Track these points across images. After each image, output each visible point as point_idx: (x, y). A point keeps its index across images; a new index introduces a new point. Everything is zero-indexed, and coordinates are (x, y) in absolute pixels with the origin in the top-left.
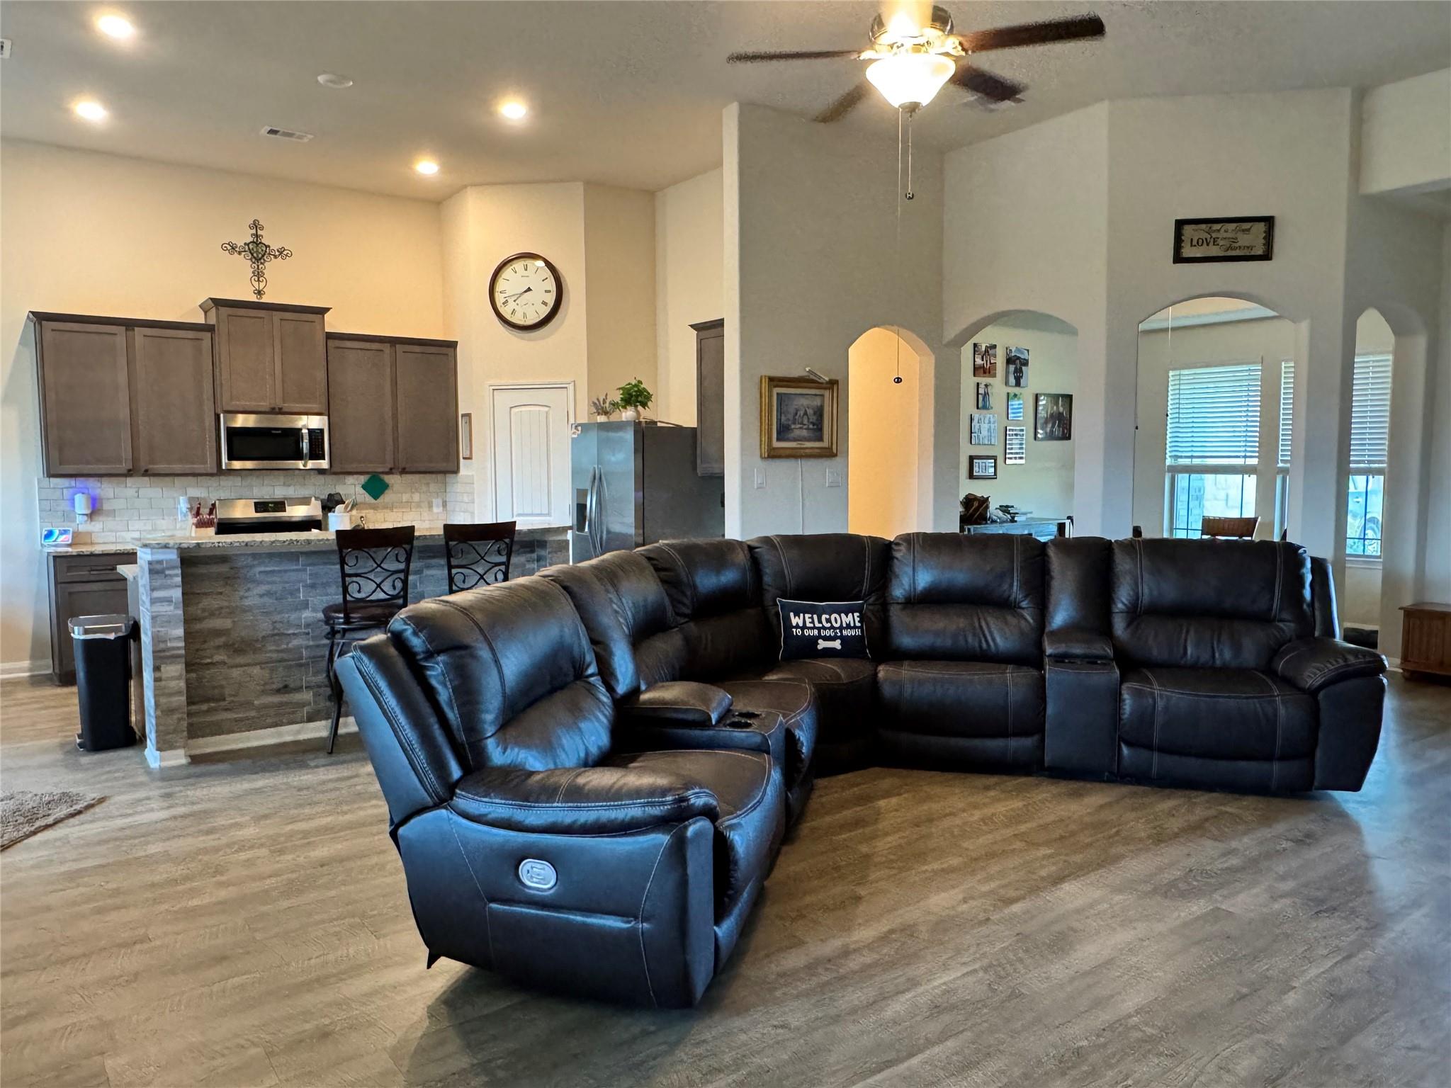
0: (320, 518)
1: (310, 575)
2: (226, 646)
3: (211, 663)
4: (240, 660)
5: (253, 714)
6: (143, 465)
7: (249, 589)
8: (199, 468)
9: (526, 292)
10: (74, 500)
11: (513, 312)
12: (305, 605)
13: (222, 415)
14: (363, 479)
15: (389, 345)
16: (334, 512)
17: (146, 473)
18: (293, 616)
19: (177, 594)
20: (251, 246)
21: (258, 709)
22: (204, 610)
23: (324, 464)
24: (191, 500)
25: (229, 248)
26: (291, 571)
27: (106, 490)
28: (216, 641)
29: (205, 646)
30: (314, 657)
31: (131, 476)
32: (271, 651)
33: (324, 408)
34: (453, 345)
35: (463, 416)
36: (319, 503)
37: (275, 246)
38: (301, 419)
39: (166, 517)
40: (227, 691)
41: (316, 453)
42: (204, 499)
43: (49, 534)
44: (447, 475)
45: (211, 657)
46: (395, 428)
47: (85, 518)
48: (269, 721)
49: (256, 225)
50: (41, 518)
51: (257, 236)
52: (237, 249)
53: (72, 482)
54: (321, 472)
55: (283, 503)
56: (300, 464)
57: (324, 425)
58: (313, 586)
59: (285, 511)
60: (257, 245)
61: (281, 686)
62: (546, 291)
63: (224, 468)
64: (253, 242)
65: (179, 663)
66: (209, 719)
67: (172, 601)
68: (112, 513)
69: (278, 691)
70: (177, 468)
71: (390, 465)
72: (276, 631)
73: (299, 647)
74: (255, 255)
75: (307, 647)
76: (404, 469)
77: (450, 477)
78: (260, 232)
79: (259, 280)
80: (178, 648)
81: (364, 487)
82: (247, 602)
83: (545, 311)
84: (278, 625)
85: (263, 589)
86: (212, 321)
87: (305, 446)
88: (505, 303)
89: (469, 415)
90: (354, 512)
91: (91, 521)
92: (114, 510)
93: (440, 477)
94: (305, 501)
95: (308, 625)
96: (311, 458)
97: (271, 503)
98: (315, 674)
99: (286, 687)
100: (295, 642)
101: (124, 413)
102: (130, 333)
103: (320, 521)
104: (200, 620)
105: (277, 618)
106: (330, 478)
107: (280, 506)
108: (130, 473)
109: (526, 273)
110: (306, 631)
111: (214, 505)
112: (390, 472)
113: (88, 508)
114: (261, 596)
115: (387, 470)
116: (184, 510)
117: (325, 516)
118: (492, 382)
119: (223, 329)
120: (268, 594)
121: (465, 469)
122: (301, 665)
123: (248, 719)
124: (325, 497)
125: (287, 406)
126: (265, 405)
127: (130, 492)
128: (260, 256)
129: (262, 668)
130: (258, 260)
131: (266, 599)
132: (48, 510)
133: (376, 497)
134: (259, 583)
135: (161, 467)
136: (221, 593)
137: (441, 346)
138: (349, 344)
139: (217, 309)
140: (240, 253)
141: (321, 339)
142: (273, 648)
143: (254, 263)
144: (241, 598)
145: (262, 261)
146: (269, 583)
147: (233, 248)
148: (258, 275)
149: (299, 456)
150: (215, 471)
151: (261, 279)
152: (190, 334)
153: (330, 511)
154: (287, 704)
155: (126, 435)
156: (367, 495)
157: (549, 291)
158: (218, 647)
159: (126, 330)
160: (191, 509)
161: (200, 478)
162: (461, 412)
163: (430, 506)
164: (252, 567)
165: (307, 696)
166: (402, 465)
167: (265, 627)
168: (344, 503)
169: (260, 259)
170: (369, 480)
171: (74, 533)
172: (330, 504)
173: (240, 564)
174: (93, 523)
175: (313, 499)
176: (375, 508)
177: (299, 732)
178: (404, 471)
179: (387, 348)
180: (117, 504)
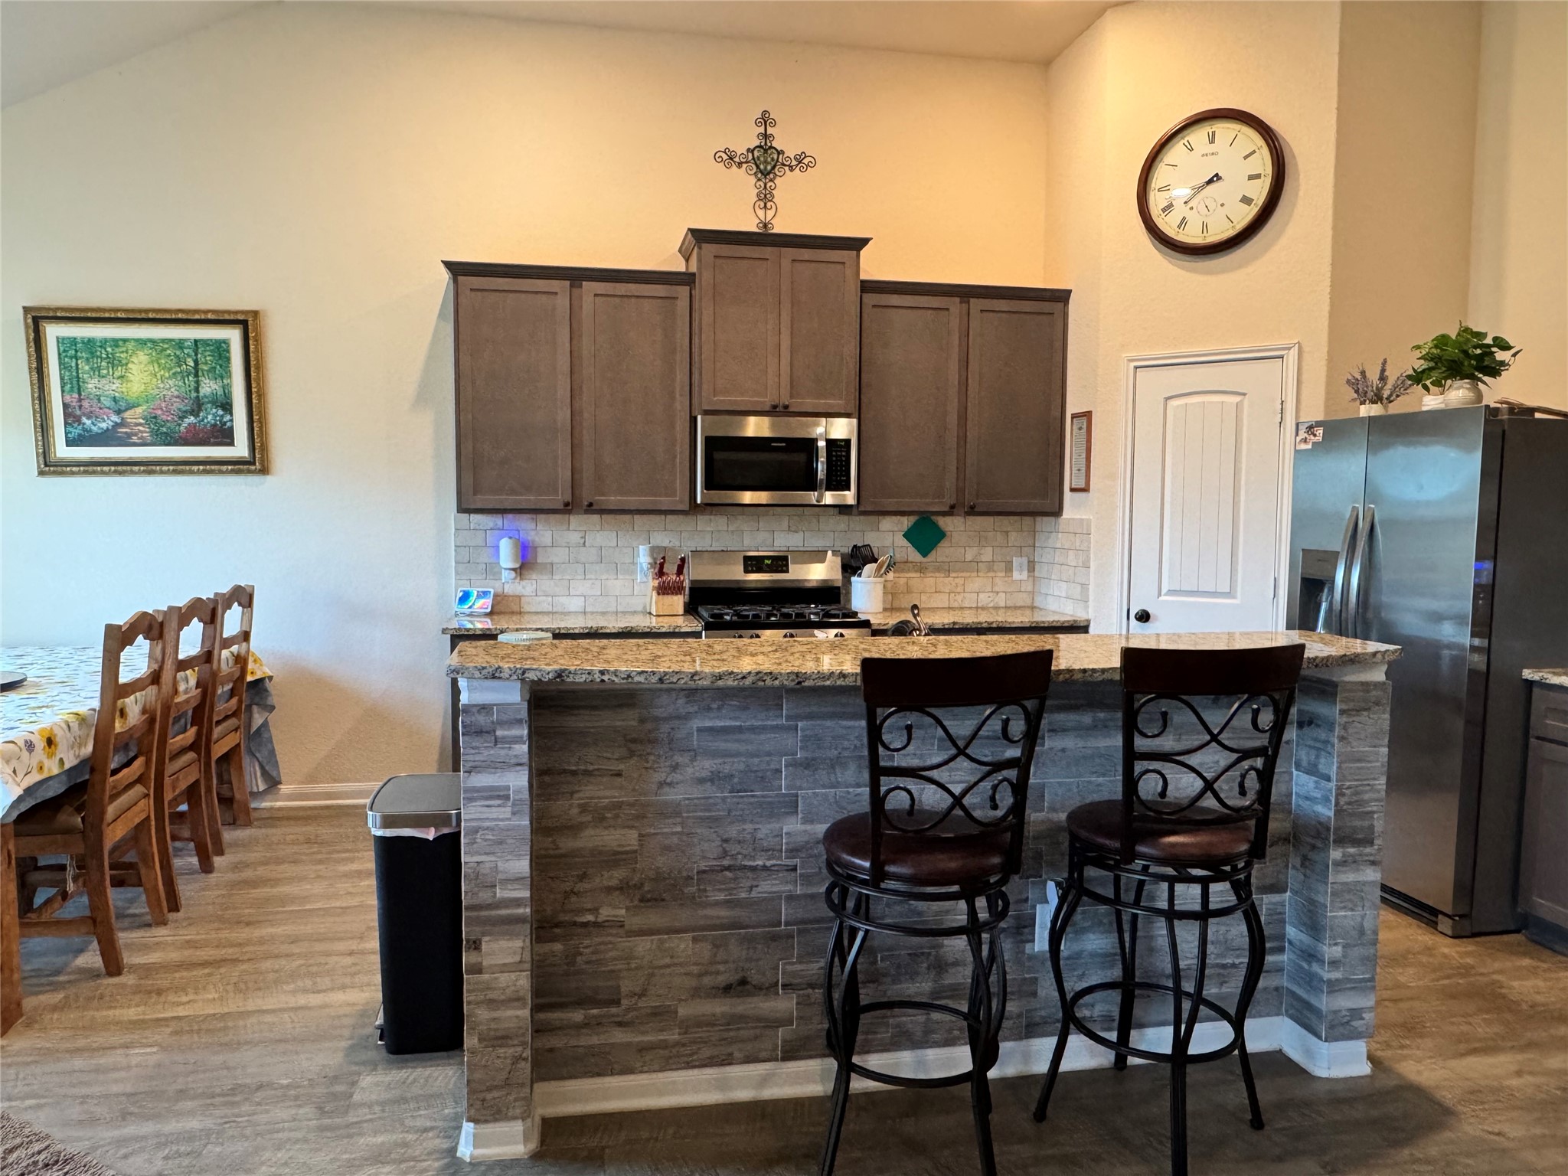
0: (839, 584)
1: (806, 739)
2: (623, 888)
3: (596, 924)
4: (653, 918)
5: (673, 1036)
6: (586, 497)
7: (675, 768)
8: (665, 502)
9: (1210, 182)
10: (498, 547)
11: (1183, 222)
12: (791, 805)
13: (699, 418)
14: (906, 522)
15: (957, 300)
16: (860, 575)
17: (591, 509)
18: (765, 829)
19: (518, 781)
20: (756, 154)
21: (686, 1026)
22: (584, 809)
23: (849, 497)
24: (653, 550)
25: (725, 157)
26: (764, 729)
27: (542, 533)
28: (606, 874)
29: (585, 886)
30: (803, 922)
31: (569, 512)
32: (717, 904)
33: (852, 407)
34: (1062, 297)
35: (1074, 416)
36: (839, 560)
37: (791, 152)
38: (817, 425)
39: (620, 576)
40: (626, 986)
41: (837, 480)
42: (672, 549)
43: (465, 598)
44: (1039, 519)
45: (595, 910)
46: (963, 439)
47: (513, 574)
48: (706, 1052)
49: (765, 120)
50: (457, 573)
51: (765, 136)
52: (737, 159)
53: (497, 520)
54: (843, 509)
55: (786, 558)
56: (812, 497)
57: (851, 432)
58: (808, 764)
59: (787, 571)
60: (766, 151)
61: (733, 978)
62: (1251, 177)
63: (699, 501)
64: (760, 147)
65: (517, 935)
66: (585, 1041)
67: (507, 797)
68: (550, 568)
69: (727, 989)
70: (633, 501)
71: (949, 499)
72: (726, 862)
73: (775, 898)
74: (762, 167)
75: (791, 898)
76: (972, 508)
77: (1044, 523)
78: (770, 131)
79: (765, 206)
80: (517, 902)
81: (907, 536)
82: (673, 795)
83: (1245, 215)
84: (734, 848)
85: (706, 766)
86: (693, 269)
87: (821, 468)
88: (1168, 208)
89: (1087, 415)
90: (891, 575)
91: (521, 579)
92: (552, 564)
93: (1027, 520)
94: (818, 556)
95: (794, 851)
96: (828, 489)
97: (768, 557)
98: (806, 957)
99: (743, 982)
100: (767, 887)
101: (564, 415)
102: (575, 291)
103: (838, 588)
104: (574, 829)
105: (733, 831)
106: (857, 522)
107: (780, 563)
108: (568, 508)
109: (1212, 148)
110: (790, 862)
111: (683, 560)
112: (951, 511)
113: (515, 561)
114: (701, 781)
115: (946, 509)
116: (645, 566)
117: (847, 582)
118: (1133, 354)
119: (705, 280)
120: (714, 778)
121: (1073, 507)
122: (774, 938)
123: (666, 1047)
124: (847, 550)
125: (797, 404)
126: (767, 401)
127: (574, 537)
128: (769, 168)
129: (695, 940)
130: (766, 174)
131: (709, 790)
132: (465, 563)
133: (925, 555)
134: (695, 754)
135: (613, 500)
136: (619, 774)
137: (1043, 299)
138: (895, 300)
139: (700, 248)
140: (740, 165)
141: (852, 291)
142: (721, 897)
143: (759, 180)
144: (662, 784)
145: (772, 176)
146: (714, 754)
147: (730, 158)
148: (765, 198)
149: (810, 484)
150: (686, 507)
151: (769, 204)
152: (660, 290)
153: (854, 574)
154: (741, 1019)
155: (563, 449)
156: (911, 549)
157: (1258, 176)
158: (609, 890)
159: (571, 286)
160: (652, 565)
161: (670, 517)
162: (1071, 409)
163: (1009, 569)
164: (687, 717)
165: (784, 1004)
166: (969, 499)
167: (705, 851)
168: (875, 561)
169: (769, 174)
170: (915, 524)
171: (496, 596)
172: (854, 563)
173: (658, 712)
174: (524, 583)
175: (830, 553)
176: (921, 569)
177: (764, 1081)
178: (972, 511)
179: (954, 304)
180: (558, 556)
